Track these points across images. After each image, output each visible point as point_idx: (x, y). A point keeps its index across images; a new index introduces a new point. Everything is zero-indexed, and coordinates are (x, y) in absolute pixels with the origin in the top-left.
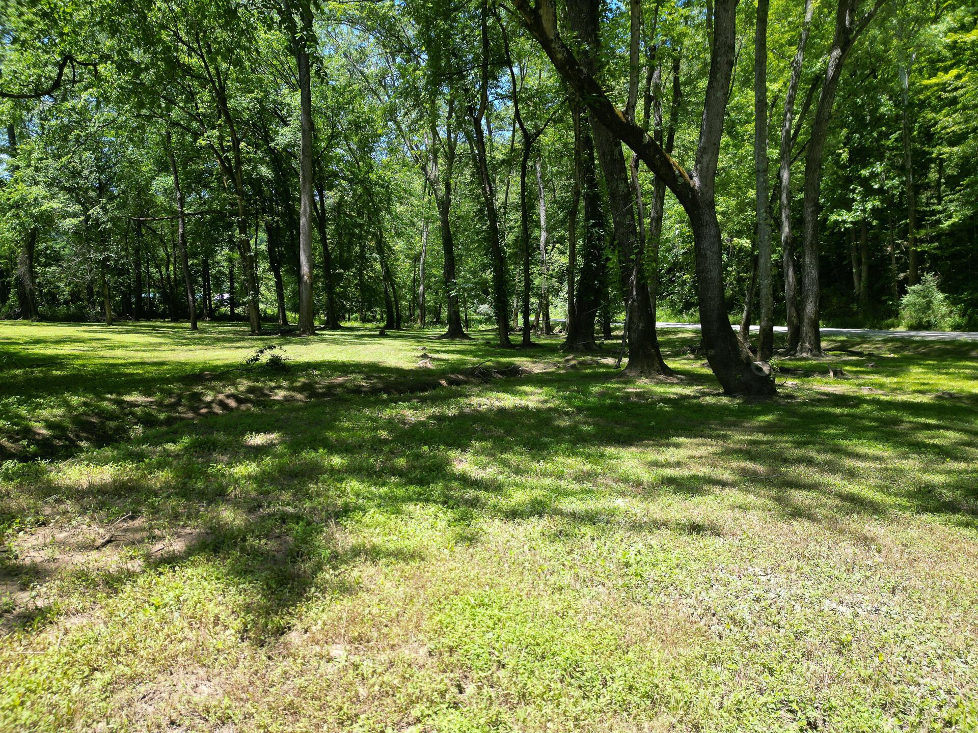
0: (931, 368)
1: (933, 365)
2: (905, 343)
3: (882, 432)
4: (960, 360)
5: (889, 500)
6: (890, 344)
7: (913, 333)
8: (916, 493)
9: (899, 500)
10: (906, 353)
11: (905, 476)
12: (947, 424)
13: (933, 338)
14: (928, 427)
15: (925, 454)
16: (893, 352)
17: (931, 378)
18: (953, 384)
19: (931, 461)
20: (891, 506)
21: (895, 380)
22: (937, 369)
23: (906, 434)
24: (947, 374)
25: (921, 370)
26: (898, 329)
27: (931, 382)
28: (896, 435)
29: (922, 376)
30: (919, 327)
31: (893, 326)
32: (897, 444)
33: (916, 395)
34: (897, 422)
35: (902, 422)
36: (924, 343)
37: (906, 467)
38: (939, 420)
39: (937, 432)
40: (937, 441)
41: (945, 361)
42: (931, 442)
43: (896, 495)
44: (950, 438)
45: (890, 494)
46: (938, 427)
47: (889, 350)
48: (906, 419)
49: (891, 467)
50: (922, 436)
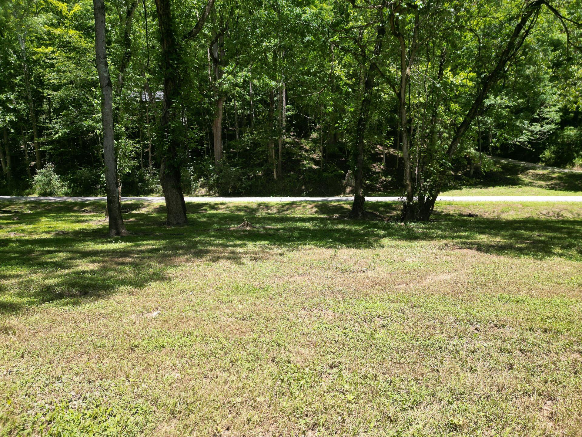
0: (53, 218)
1: (53, 216)
2: (37, 204)
3: (21, 259)
4: (69, 212)
5: (23, 300)
6: (28, 205)
7: (42, 198)
8: (39, 292)
9: (29, 299)
10: (38, 210)
11: (34, 283)
12: (60, 249)
13: (53, 201)
14: (49, 252)
15: (46, 268)
16: (31, 210)
17: (52, 224)
18: (65, 226)
19: (50, 272)
20: (24, 304)
21: (31, 226)
22: (56, 218)
23: (36, 259)
24: (61, 220)
25: (47, 219)
26: (33, 196)
27: (52, 226)
28: (30, 260)
29: (47, 223)
30: (45, 194)
31: (29, 194)
32: (30, 266)
33: (44, 234)
34: (31, 251)
35: (34, 251)
36: (49, 204)
37: (35, 278)
38: (55, 247)
39: (54, 254)
40: (54, 260)
41: (60, 213)
42: (50, 260)
43: (27, 296)
44: (61, 257)
45: (24, 297)
46: (55, 252)
47: (28, 209)
48: (36, 249)
49: (26, 280)
50: (46, 258)
